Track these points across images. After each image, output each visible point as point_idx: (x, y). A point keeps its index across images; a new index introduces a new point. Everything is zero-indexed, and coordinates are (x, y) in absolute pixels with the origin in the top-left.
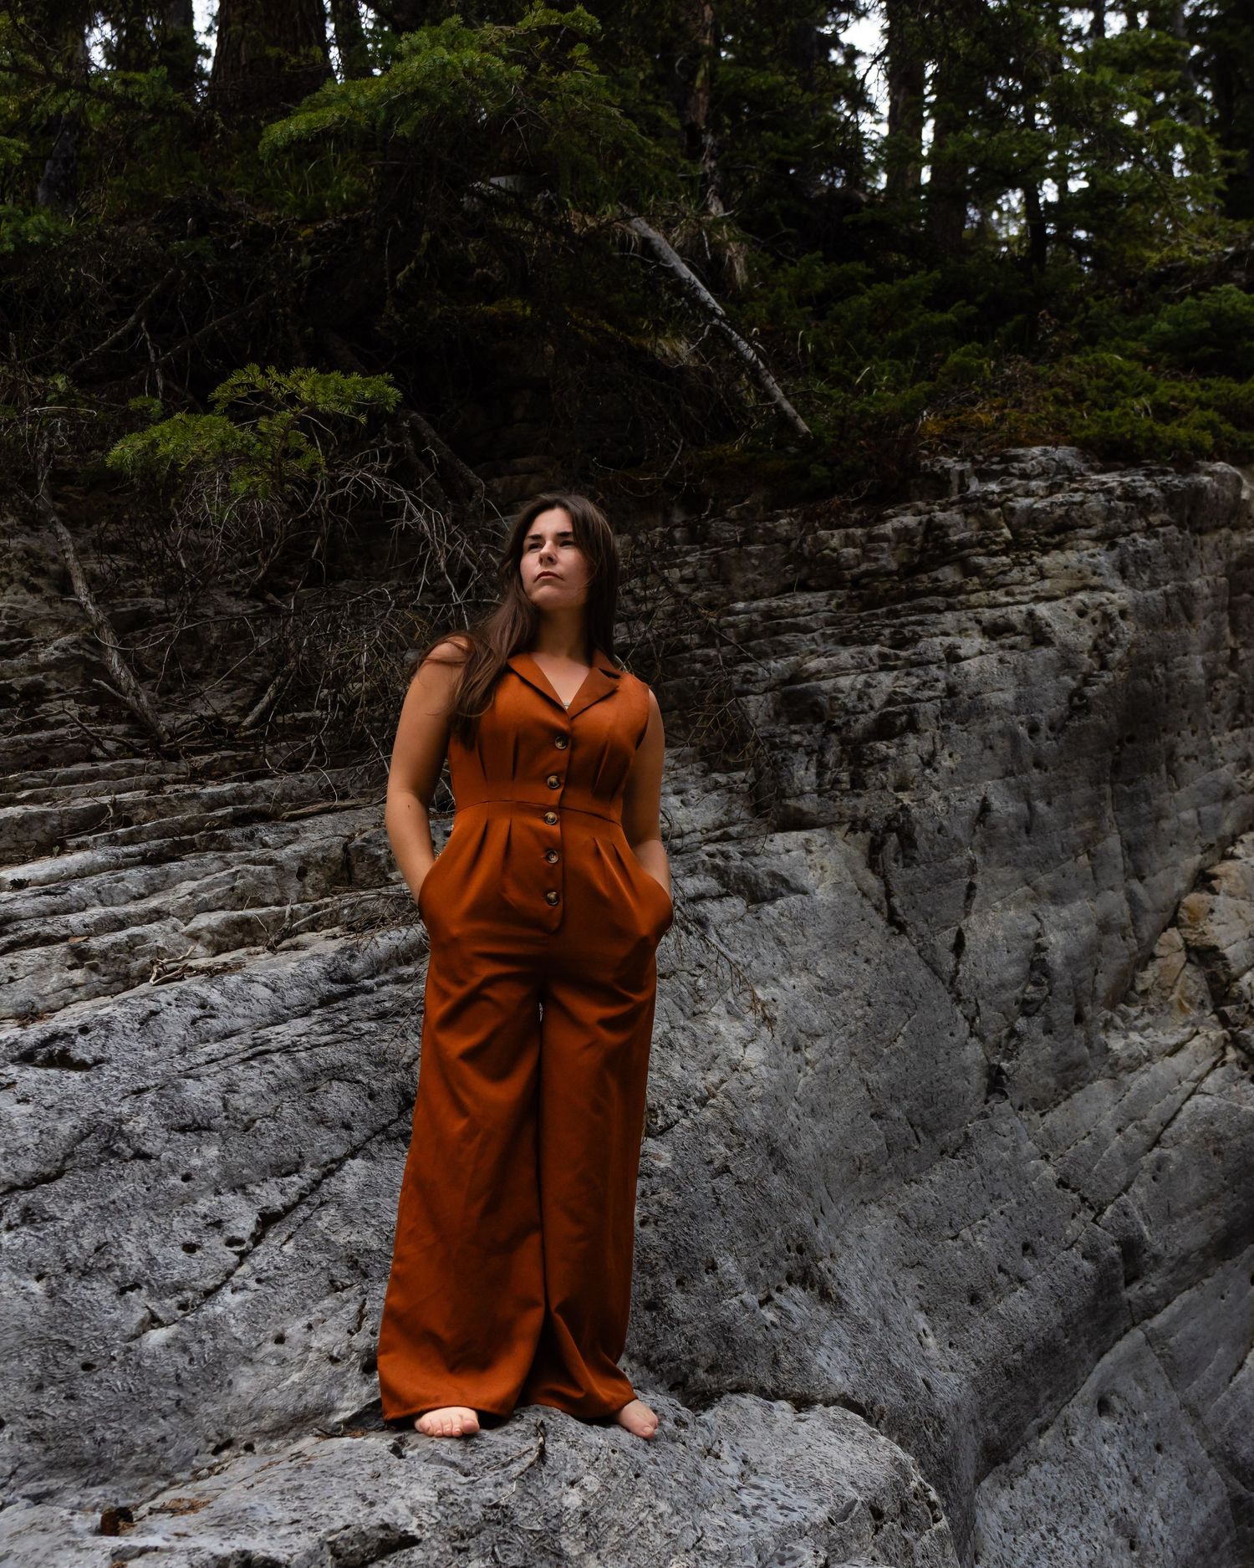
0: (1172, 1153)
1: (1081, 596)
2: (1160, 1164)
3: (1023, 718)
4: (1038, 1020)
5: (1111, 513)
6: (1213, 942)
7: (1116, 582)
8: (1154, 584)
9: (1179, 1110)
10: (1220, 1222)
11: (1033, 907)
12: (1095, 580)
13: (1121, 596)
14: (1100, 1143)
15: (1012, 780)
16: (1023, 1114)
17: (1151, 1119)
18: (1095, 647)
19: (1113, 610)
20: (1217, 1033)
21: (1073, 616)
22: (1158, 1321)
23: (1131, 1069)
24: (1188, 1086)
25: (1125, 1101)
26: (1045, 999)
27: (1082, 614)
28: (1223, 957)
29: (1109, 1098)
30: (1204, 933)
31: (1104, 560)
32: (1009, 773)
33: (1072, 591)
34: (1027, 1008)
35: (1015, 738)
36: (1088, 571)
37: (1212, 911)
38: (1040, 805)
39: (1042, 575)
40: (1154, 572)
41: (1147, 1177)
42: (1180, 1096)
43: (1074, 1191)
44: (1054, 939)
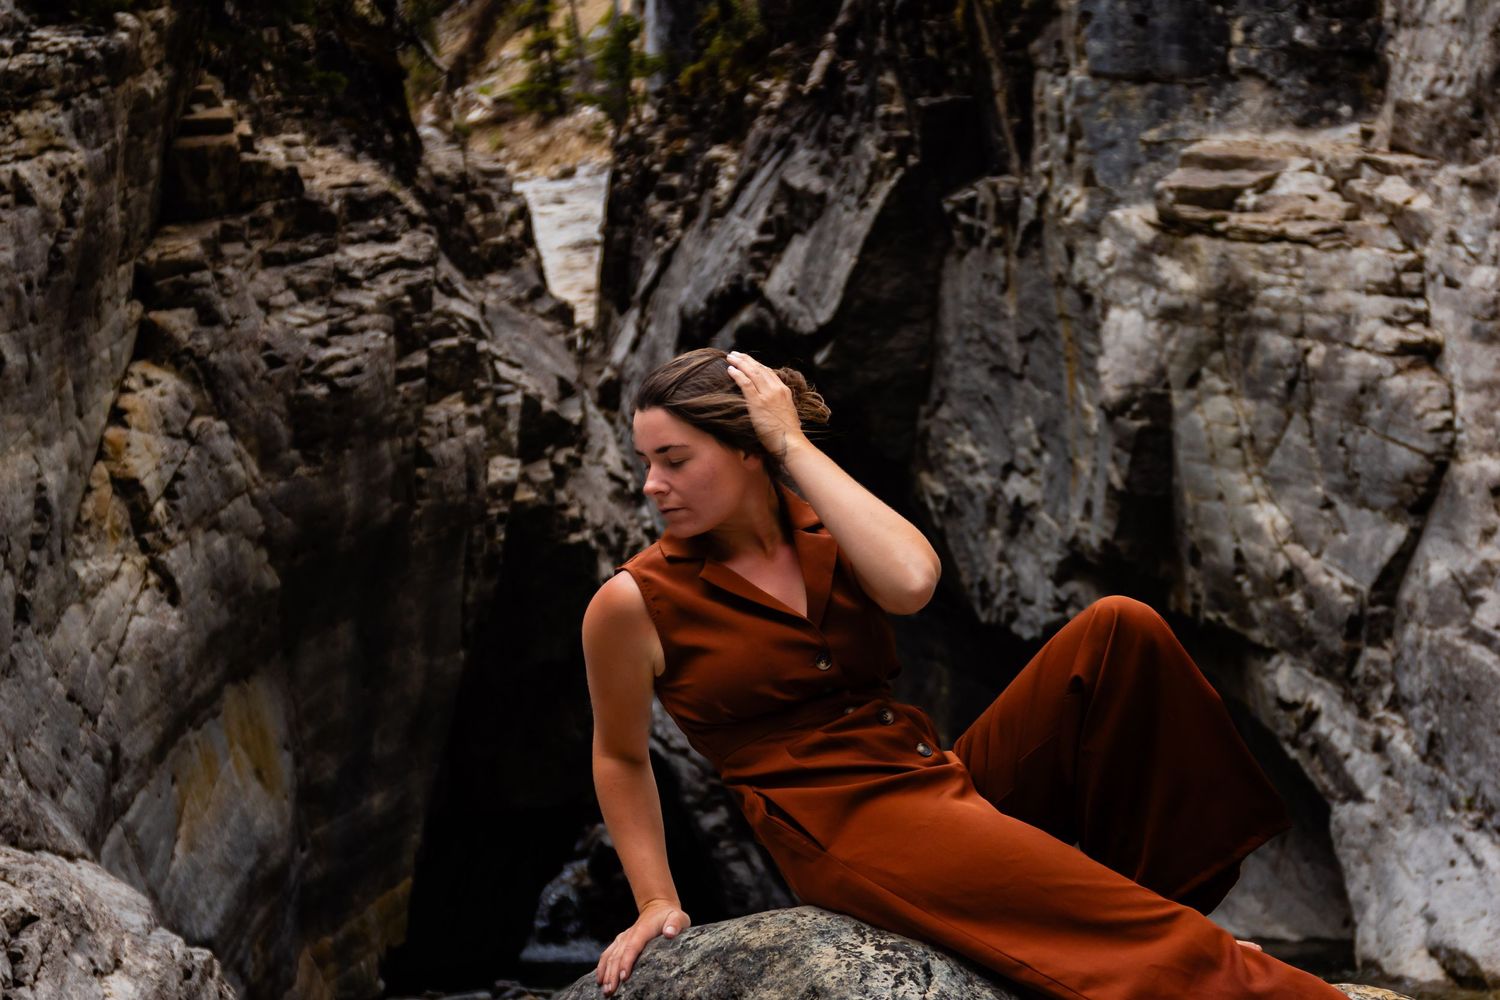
0: (128, 669)
1: (49, 156)
2: (121, 678)
3: (21, 275)
4: (45, 553)
5: (66, 74)
6: (134, 475)
7: (73, 142)
8: (99, 144)
9: (126, 630)
10: (160, 729)
11: (32, 449)
12: (58, 141)
13: (78, 157)
14: (85, 662)
15: (16, 333)
16: (40, 638)
17: (112, 641)
18: (63, 205)
19: (74, 170)
20: (141, 559)
21: (45, 176)
22: (130, 816)
23: (94, 594)
24: (129, 607)
25: (94, 623)
26: (48, 534)
27: (52, 172)
28: (143, 489)
29: (82, 621)
30: (126, 466)
31: (63, 120)
32: (14, 327)
33: (42, 151)
34: (37, 542)
35: (16, 294)
36: (53, 132)
37: (128, 445)
38: (35, 355)
39: (18, 134)
40: (99, 133)
41: (113, 691)
42: (126, 617)
43: (79, 703)
44: (50, 479)
